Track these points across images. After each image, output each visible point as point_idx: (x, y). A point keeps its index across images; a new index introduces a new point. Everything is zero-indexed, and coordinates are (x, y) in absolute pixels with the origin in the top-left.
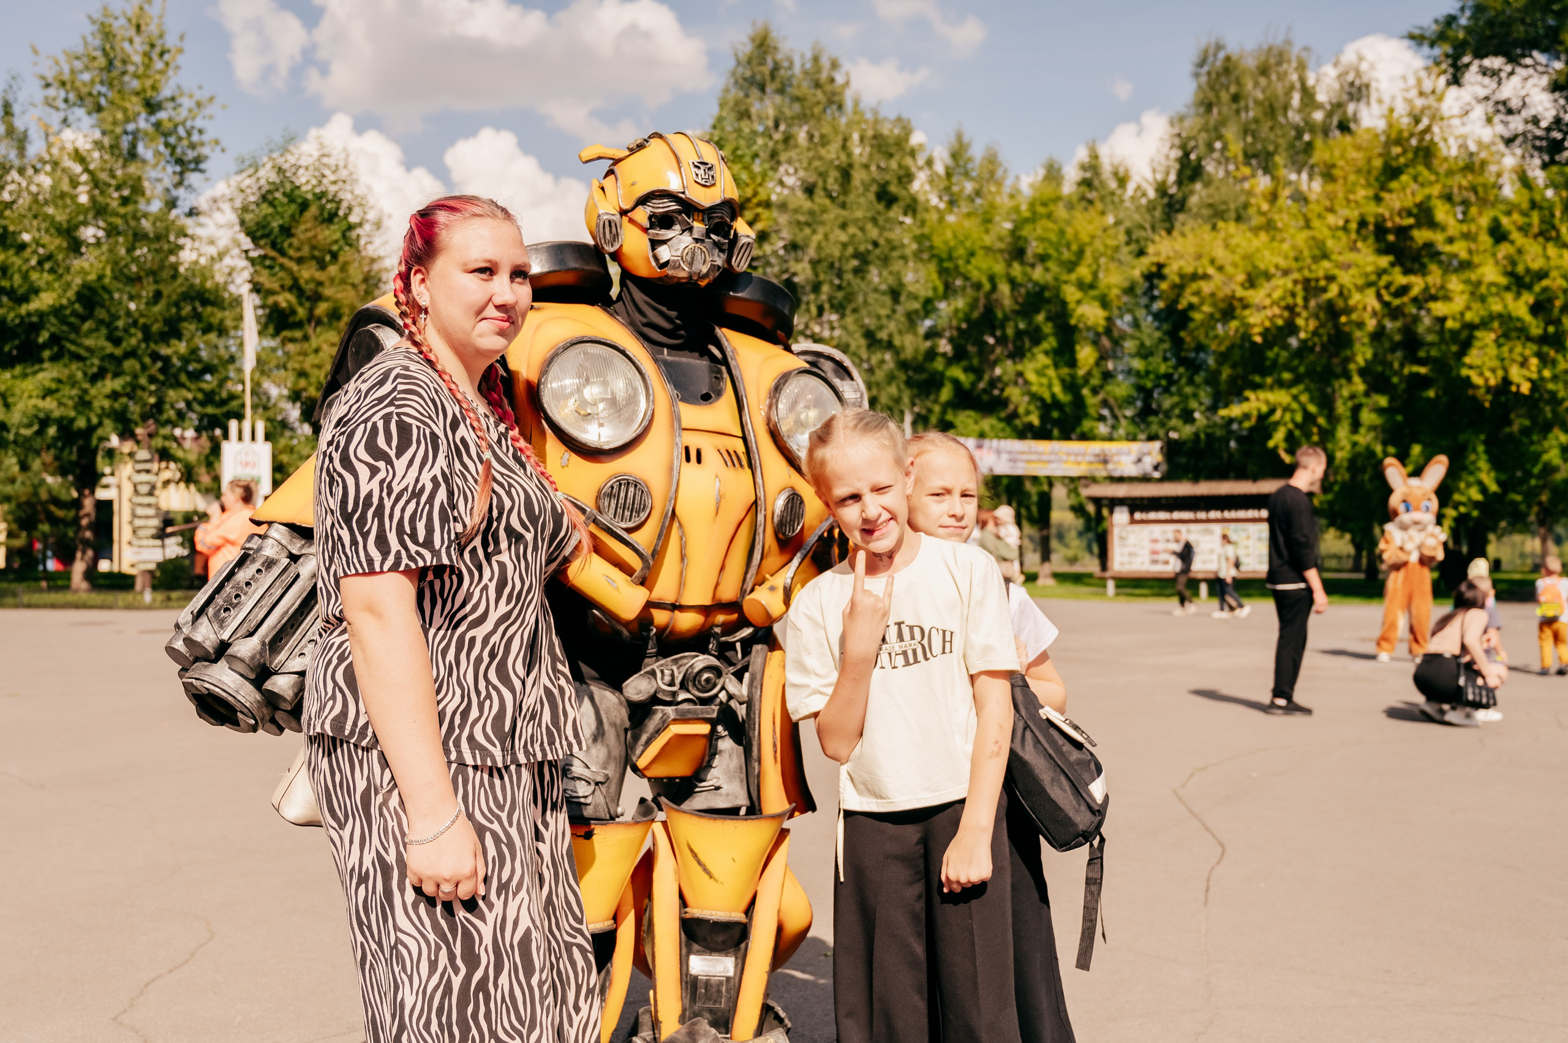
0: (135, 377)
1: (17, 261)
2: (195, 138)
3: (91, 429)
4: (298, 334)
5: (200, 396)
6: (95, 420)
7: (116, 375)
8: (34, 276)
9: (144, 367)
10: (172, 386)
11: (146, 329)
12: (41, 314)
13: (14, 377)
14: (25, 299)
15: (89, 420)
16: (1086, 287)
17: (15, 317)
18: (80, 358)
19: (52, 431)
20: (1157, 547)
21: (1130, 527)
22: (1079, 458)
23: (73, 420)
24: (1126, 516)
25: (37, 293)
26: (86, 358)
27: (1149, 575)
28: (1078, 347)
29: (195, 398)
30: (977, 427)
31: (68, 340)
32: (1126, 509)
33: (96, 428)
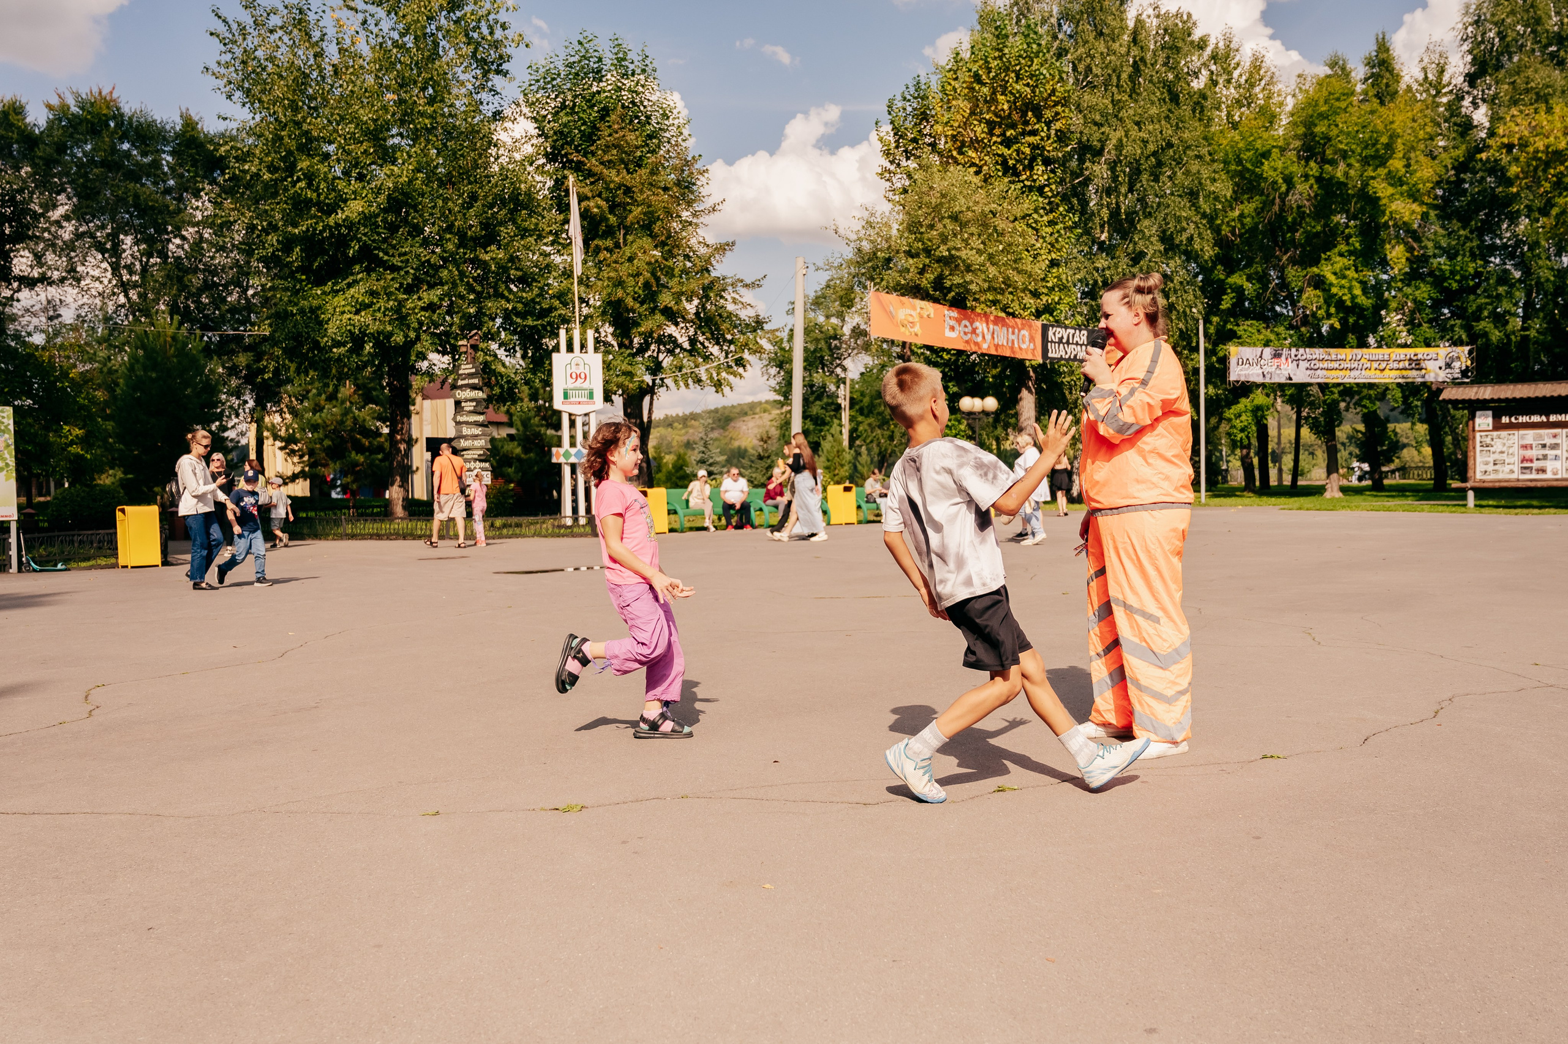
0: (454, 285)
1: (323, 168)
2: (499, 34)
3: (410, 344)
4: (609, 243)
5: (520, 306)
6: (412, 335)
7: (431, 286)
8: (341, 185)
9: (462, 274)
10: (490, 295)
11: (462, 235)
12: (350, 225)
13: (325, 293)
14: (331, 210)
15: (406, 336)
16: (1395, 180)
17: (324, 230)
18: (394, 269)
19: (368, 347)
20: (1529, 453)
21: (1495, 433)
22: (1383, 365)
23: (391, 334)
24: (1490, 420)
25: (345, 201)
26: (400, 268)
27: (1520, 484)
28: (1388, 246)
29: (514, 308)
30: (1261, 337)
31: (379, 249)
32: (1490, 413)
33: (413, 343)
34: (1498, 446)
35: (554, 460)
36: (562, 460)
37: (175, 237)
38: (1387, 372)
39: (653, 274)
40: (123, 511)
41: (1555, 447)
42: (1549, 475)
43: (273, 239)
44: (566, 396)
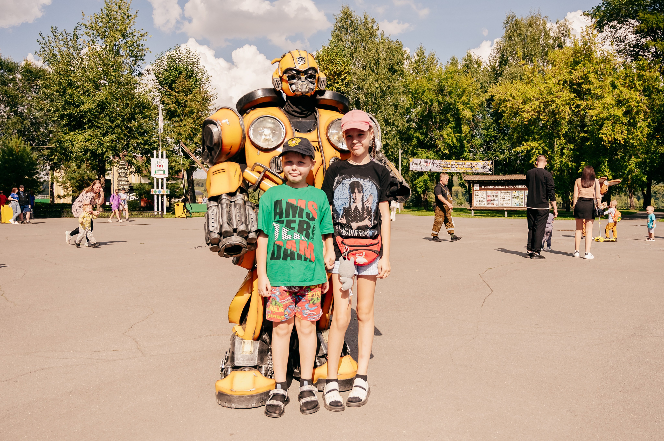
0: (119, 134)
1: (76, 92)
2: (140, 48)
3: (103, 153)
4: (178, 119)
5: (143, 142)
6: (105, 150)
7: (112, 134)
8: (82, 98)
9: (122, 131)
10: (132, 138)
11: (123, 117)
12: (85, 112)
13: (75, 134)
14: (78, 106)
15: (102, 150)
16: (465, 104)
17: (75, 113)
18: (99, 127)
19: (89, 154)
20: (490, 198)
21: (480, 191)
22: (462, 166)
23: (97, 150)
24: (478, 187)
25: (83, 104)
26: (101, 128)
27: (486, 208)
28: (463, 126)
29: (141, 142)
30: (425, 155)
31: (94, 121)
32: (478, 185)
33: (105, 153)
34: (481, 196)
35: (151, 193)
36: (154, 193)
37: (21, 106)
38: (464, 169)
39: (192, 131)
40: (3, 206)
41: (497, 196)
42: (495, 206)
43: (57, 114)
44: (156, 172)
